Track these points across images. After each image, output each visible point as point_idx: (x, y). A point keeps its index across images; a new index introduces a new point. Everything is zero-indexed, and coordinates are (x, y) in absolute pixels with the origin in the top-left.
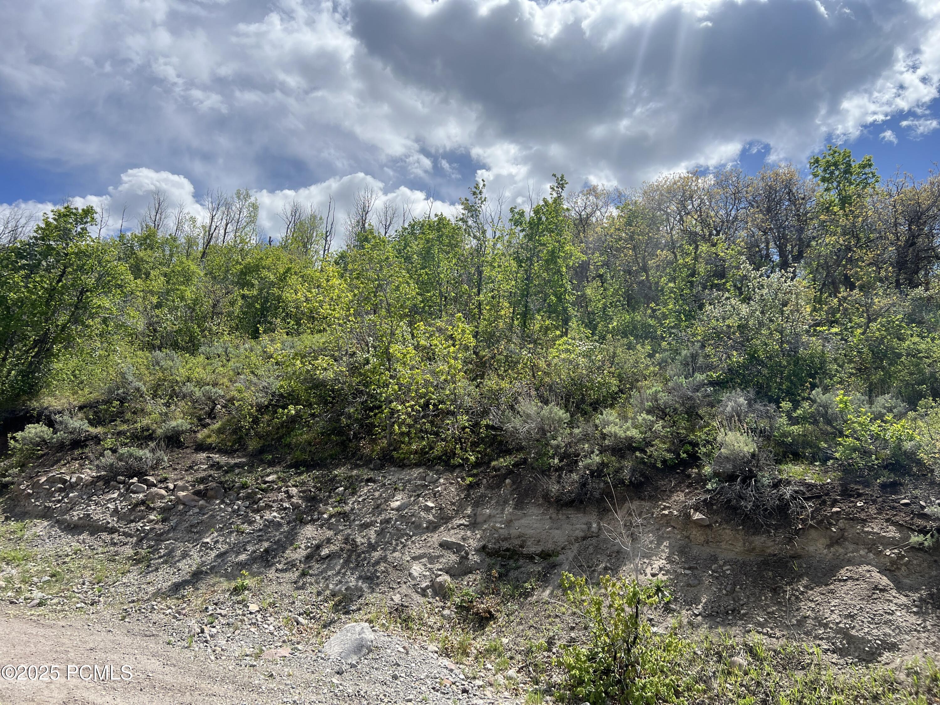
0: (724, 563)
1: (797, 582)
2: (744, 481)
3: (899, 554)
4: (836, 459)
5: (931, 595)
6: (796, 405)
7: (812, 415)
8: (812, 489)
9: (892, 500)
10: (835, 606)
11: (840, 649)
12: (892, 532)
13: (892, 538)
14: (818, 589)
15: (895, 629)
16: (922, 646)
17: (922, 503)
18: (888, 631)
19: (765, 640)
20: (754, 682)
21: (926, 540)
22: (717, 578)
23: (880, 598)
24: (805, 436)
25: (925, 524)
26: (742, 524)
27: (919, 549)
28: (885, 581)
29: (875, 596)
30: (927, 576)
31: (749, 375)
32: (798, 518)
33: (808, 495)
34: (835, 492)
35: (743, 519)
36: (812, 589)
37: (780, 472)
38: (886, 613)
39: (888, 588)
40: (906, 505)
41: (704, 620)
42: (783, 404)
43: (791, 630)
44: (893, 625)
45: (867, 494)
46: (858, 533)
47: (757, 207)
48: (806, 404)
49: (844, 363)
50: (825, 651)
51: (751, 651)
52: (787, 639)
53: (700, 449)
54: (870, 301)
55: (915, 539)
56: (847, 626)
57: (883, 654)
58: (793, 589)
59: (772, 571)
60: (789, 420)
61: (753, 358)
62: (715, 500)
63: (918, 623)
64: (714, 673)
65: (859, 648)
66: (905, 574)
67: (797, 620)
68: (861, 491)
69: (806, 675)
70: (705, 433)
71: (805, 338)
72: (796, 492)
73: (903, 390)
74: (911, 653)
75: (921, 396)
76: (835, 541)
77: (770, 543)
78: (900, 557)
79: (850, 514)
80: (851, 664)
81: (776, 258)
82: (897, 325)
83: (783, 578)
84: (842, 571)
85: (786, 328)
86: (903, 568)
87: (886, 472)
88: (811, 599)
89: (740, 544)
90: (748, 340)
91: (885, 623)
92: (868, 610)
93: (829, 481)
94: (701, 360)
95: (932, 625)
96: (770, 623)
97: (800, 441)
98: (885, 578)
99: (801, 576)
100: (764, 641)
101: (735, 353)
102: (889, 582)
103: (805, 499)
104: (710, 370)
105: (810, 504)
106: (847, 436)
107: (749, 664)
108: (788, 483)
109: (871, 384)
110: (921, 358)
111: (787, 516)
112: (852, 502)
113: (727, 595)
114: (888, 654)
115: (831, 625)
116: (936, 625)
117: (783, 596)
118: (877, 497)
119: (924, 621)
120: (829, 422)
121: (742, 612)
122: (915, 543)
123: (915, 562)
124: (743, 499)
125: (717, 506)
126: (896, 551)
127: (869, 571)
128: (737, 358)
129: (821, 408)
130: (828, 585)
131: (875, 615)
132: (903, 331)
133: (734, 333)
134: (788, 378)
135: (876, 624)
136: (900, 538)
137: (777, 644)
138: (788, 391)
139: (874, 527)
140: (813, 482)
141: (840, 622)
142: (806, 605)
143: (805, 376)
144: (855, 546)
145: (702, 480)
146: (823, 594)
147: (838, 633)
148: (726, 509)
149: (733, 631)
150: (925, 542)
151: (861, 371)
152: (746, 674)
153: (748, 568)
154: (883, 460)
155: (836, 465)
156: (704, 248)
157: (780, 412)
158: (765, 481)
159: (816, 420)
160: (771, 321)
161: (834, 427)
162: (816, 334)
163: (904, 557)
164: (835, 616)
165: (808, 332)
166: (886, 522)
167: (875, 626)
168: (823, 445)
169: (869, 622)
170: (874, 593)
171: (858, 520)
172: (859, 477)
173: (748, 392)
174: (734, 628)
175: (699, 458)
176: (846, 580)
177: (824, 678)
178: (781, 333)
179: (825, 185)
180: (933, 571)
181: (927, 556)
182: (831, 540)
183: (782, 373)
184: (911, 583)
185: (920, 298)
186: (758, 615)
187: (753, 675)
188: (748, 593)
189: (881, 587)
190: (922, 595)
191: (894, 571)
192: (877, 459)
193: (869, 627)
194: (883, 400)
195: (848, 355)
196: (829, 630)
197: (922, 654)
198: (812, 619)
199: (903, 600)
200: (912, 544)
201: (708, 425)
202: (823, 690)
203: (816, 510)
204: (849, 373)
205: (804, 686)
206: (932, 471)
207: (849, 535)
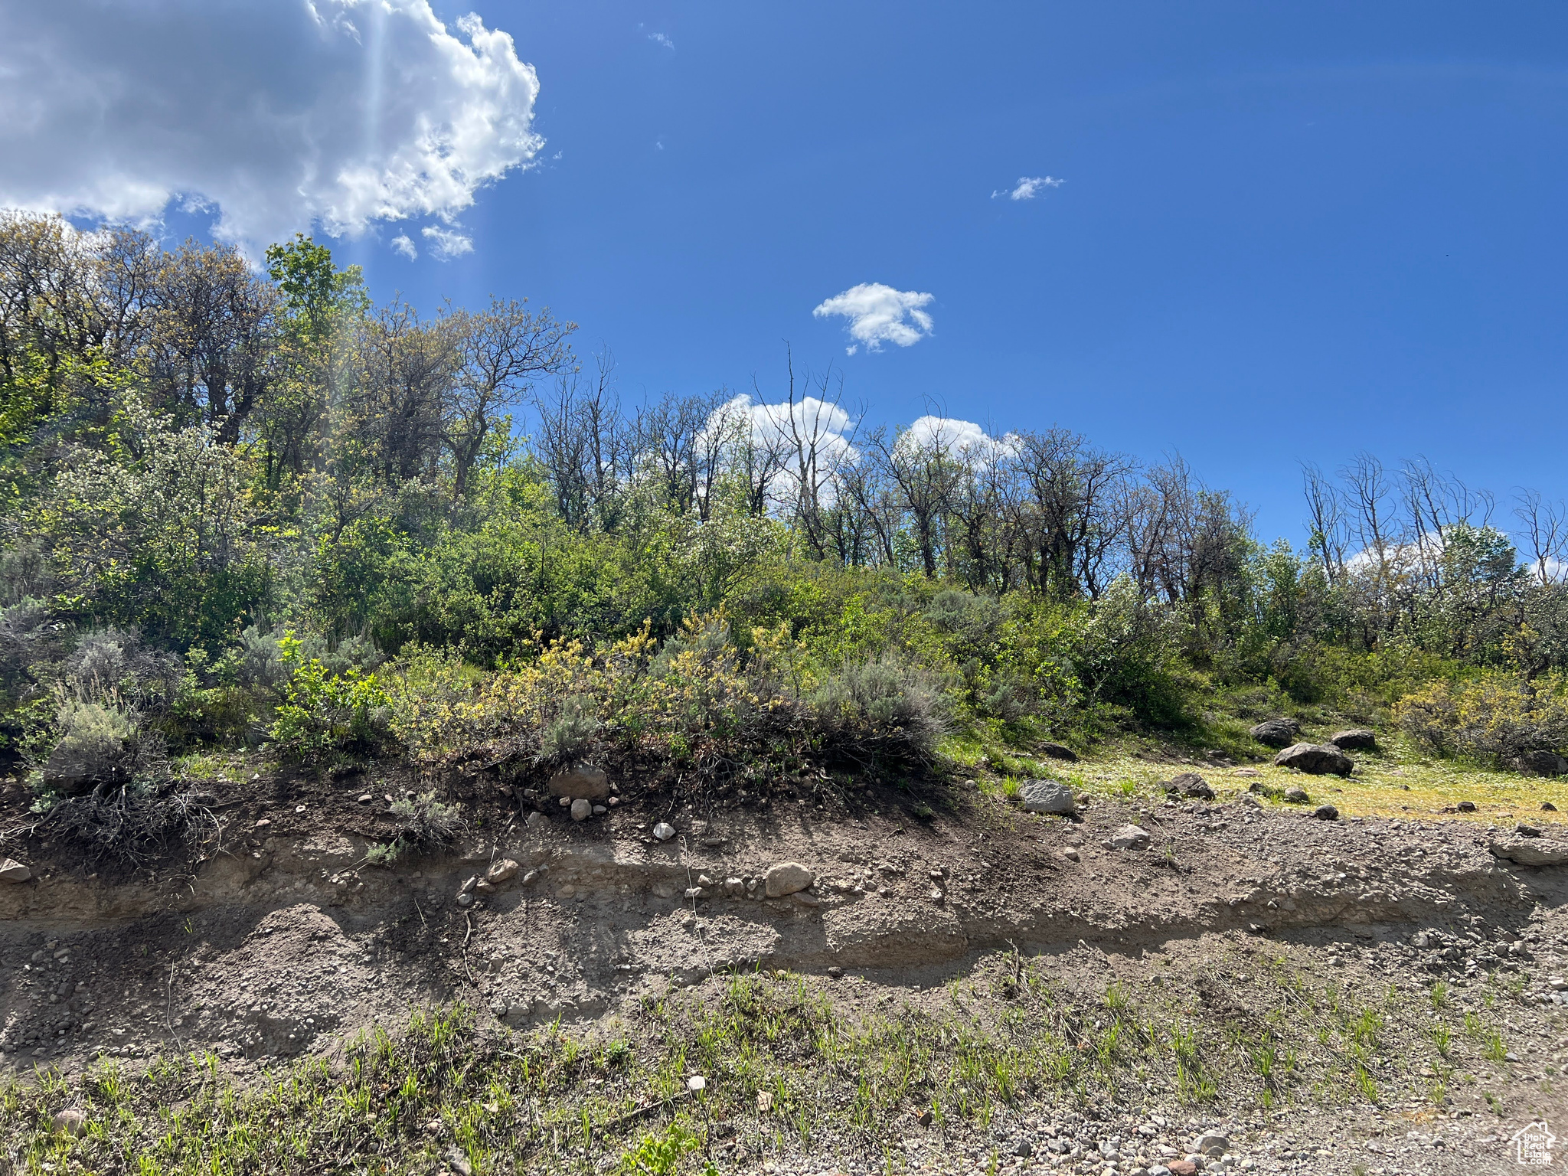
0: (58, 944)
1: (189, 952)
2: (105, 792)
3: (350, 878)
4: (273, 740)
5: (390, 933)
6: (214, 654)
7: (241, 671)
8: (228, 792)
9: (348, 797)
10: (248, 980)
11: (251, 1047)
12: (344, 847)
13: (342, 855)
14: (223, 958)
15: (336, 994)
16: (372, 1011)
17: (388, 797)
18: (326, 999)
19: (124, 1065)
20: (96, 1144)
21: (388, 852)
22: (40, 975)
23: (318, 951)
24: (226, 705)
25: (390, 828)
26: (96, 870)
27: (379, 865)
28: (328, 923)
29: (311, 950)
30: (387, 904)
31: (138, 602)
32: (199, 845)
33: (220, 803)
34: (264, 793)
35: (100, 860)
36: (214, 959)
37: (175, 769)
38: (324, 972)
39: (331, 934)
40: (366, 802)
41: (8, 1059)
42: (192, 652)
43: (172, 1036)
44: (334, 988)
45: (313, 792)
46: (293, 856)
47: (176, 308)
48: (231, 654)
49: (301, 586)
50: (226, 1058)
51: (95, 1092)
52: (163, 1054)
53: (23, 739)
54: (345, 491)
55: (374, 851)
56: (265, 1007)
57: (316, 1037)
58: (181, 967)
59: (147, 942)
60: (199, 680)
61: (147, 570)
62: (45, 831)
63: (370, 977)
64: (20, 1151)
65: (281, 1037)
66: (357, 907)
67: (184, 1018)
68: (303, 789)
69: (191, 1106)
70: (37, 707)
71: (238, 543)
72: (199, 800)
73: (381, 630)
74: (356, 1025)
75: (405, 638)
76: (259, 874)
77: (146, 894)
78: (351, 882)
79: (285, 826)
80: (266, 1066)
81: (204, 402)
82: (382, 532)
83: (165, 951)
84: (265, 921)
85: (208, 523)
86: (356, 898)
87: (342, 756)
88: (210, 975)
89: (92, 905)
90: (140, 541)
91: (323, 988)
92: (298, 974)
93: (257, 776)
94: (44, 572)
95: (388, 977)
96: (135, 1034)
97: (218, 715)
98: (328, 918)
99: (198, 941)
100: (122, 1068)
101: (113, 562)
102: (333, 924)
103: (214, 811)
104: (62, 591)
105: (223, 818)
106: (291, 704)
107: (91, 1114)
108: (186, 787)
109: (339, 620)
110: (408, 583)
111: (181, 843)
112: (289, 807)
113: (57, 1002)
114: (320, 1036)
115: (240, 1012)
116: (393, 975)
117: (163, 982)
118: (326, 795)
119: (379, 973)
120: (267, 682)
121: (85, 1026)
122: (374, 858)
123: (372, 887)
124: (101, 823)
125: (50, 842)
126: (347, 874)
127: (306, 912)
128: (116, 570)
129: (255, 659)
130: (242, 946)
131: (308, 980)
132: (389, 541)
133: (113, 527)
134: (207, 609)
135: (309, 993)
136: (354, 854)
137: (143, 1068)
138: (206, 630)
139: (318, 843)
140: (230, 780)
141: (254, 1003)
142: (201, 987)
143: (237, 606)
144: (287, 877)
145: (23, 797)
146: (231, 964)
147: (249, 1023)
148: (68, 844)
149: (71, 1061)
150: (387, 855)
151: (326, 600)
152: (82, 1134)
153: (104, 946)
154: (342, 737)
155: (272, 751)
156: (69, 363)
157: (186, 665)
158: (146, 787)
159: (246, 678)
160: (182, 509)
161: (274, 690)
162: (259, 538)
163: (357, 881)
164: (246, 996)
165: (245, 533)
166: (336, 832)
167: (307, 997)
168: (254, 719)
169: (299, 993)
170: (310, 946)
171: (296, 834)
172: (307, 765)
173: (128, 632)
174: (67, 1059)
175: (18, 757)
176: (270, 933)
177: (219, 1102)
178: (200, 530)
179: (292, 296)
180: (395, 895)
181: (389, 874)
182: (251, 872)
183: (198, 599)
184: (365, 918)
185: (415, 495)
186: (115, 1024)
187: (96, 1133)
188: (98, 992)
189: (321, 934)
190: (378, 934)
191: (342, 906)
192: (332, 736)
193: (298, 1000)
194: (349, 645)
195: (308, 575)
196: (235, 1021)
197: (372, 1023)
198: (210, 1009)
199: (352, 947)
200: (369, 862)
201: (46, 691)
202: (216, 1123)
203: (232, 827)
204: (307, 601)
205: (185, 1125)
206: (407, 748)
207: (280, 860)
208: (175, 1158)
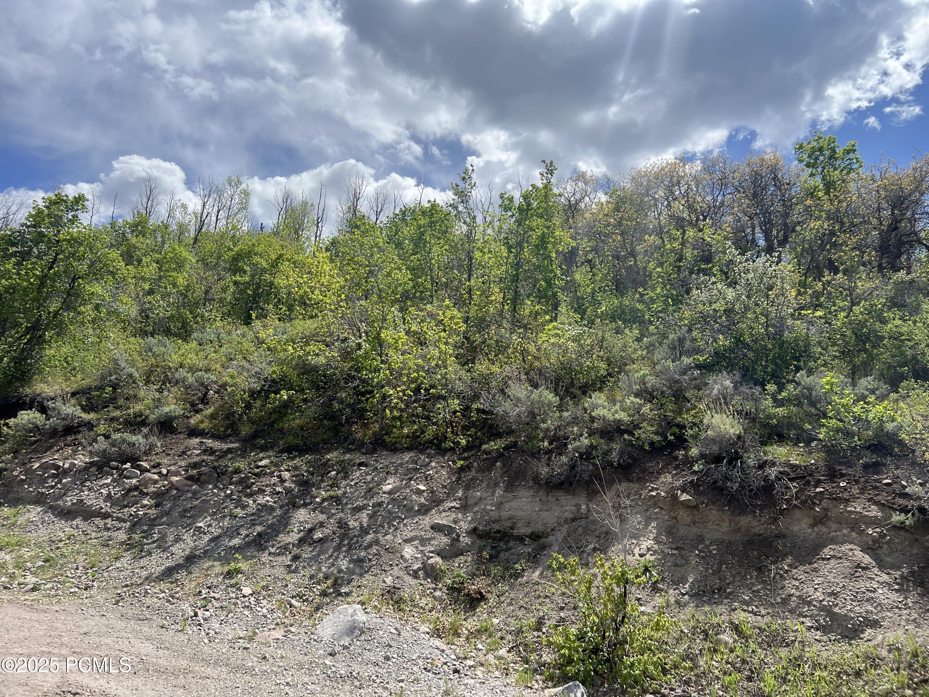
0: (711, 543)
1: (781, 561)
2: (730, 463)
3: (881, 533)
4: (820, 440)
5: (912, 573)
6: (781, 387)
7: (797, 397)
8: (797, 470)
9: (874, 480)
10: (818, 584)
11: (824, 626)
12: (874, 512)
13: (874, 517)
14: (802, 568)
15: (877, 606)
16: (903, 623)
17: (904, 483)
18: (870, 608)
19: (751, 618)
20: (739, 659)
21: (907, 519)
22: (703, 558)
23: (862, 576)
24: (789, 418)
25: (906, 503)
26: (728, 505)
27: (900, 527)
28: (867, 559)
29: (857, 574)
30: (908, 554)
31: (735, 358)
32: (782, 499)
33: (792, 475)
34: (819, 472)
35: (730, 500)
36: (796, 568)
37: (765, 453)
38: (868, 590)
39: (870, 567)
40: (888, 484)
41: (691, 599)
42: (768, 387)
43: (775, 608)
44: (875, 602)
45: (850, 475)
46: (841, 513)
47: (744, 193)
48: (791, 387)
49: (828, 346)
50: (809, 628)
51: (736, 628)
52: (772, 616)
53: (687, 431)
54: (853, 284)
55: (897, 518)
56: (831, 603)
57: (866, 630)
58: (777, 568)
59: (757, 550)
60: (774, 402)
61: (739, 341)
62: (701, 481)
63: (900, 600)
64: (701, 650)
65: (842, 625)
66: (886, 552)
67: (782, 599)
68: (844, 472)
69: (790, 652)
70: (692, 415)
71: (789, 322)
72: (781, 473)
73: (885, 372)
74: (893, 629)
75: (902, 377)
76: (819, 521)
77: (755, 523)
78: (882, 536)
79: (834, 494)
80: (834, 641)
81: (762, 243)
82: (880, 309)
83: (768, 557)
84: (826, 550)
85: (771, 311)
86: (885, 546)
87: (868, 453)
88: (795, 577)
89: (727, 524)
90: (734, 324)
91: (868, 600)
92: (850, 588)
93: (813, 461)
94: (688, 344)
95: (913, 602)
96: (755, 601)
97: (785, 423)
98: (867, 556)
99: (785, 555)
100: (750, 619)
101: (721, 337)
102: (871, 560)
103: (790, 480)
104: (697, 354)
105: (795, 484)
106: (831, 418)
107: (735, 641)
108: (773, 464)
109: (854, 366)
110: (903, 341)
111: (772, 496)
112: (836, 482)
113: (713, 574)
114: (870, 631)
115: (815, 603)
116: (916, 602)
117: (768, 575)
118: (859, 477)
119: (906, 598)
120: (813, 404)
121: (728, 590)
122: (897, 522)
123: (896, 541)
124: (729, 480)
125: (704, 487)
126: (878, 530)
127: (852, 550)
128: (723, 341)
129: (805, 391)
130: (812, 563)
131: (857, 593)
132: (885, 315)
133: (720, 317)
134: (773, 361)
135: (858, 601)
136: (882, 517)
137: (762, 622)
138: (773, 374)
139: (857, 507)
140: (798, 462)
141: (824, 600)
142: (790, 583)
143: (790, 359)
144: (838, 525)
145: (689, 462)
146: (807, 573)
147: (821, 611)
148: (712, 490)
149: (720, 609)
150: (907, 521)
151: (844, 353)
152: (732, 651)
153: (734, 548)
154: (866, 440)
155: (820, 446)
156: (691, 233)
157: (765, 394)
158: (751, 462)
159: (801, 402)
160: (757, 305)
161: (818, 409)
162: (801, 317)
163: (885, 535)
164: (819, 594)
165: (792, 315)
166: (868, 502)
167: (858, 603)
168: (808, 426)
169: (851, 600)
170: (856, 571)
171: (841, 499)
172: (843, 457)
173: (734, 375)
174: (720, 607)
175: (686, 440)
176: (829, 559)
177: (807, 655)
178: (767, 316)
179: (810, 170)
180: (914, 549)
181: (909, 534)
182: (814, 519)
183: (767, 356)
184: (893, 561)
185: (902, 282)
186: (743, 593)
187: (739, 652)
188: (733, 573)
189: (863, 565)
190: (903, 573)
191: (876, 549)
192: (859, 440)
193: (852, 604)
194: (866, 382)
195: (832, 338)
196: (812, 608)
197: (903, 631)
198: (796, 597)
199: (885, 577)
200: (893, 523)
201: (695, 407)
202: (807, 666)
203: (801, 491)
204: (833, 355)
205: (789, 662)
206: (914, 451)
207: (832, 514)
208: (785, 680)
